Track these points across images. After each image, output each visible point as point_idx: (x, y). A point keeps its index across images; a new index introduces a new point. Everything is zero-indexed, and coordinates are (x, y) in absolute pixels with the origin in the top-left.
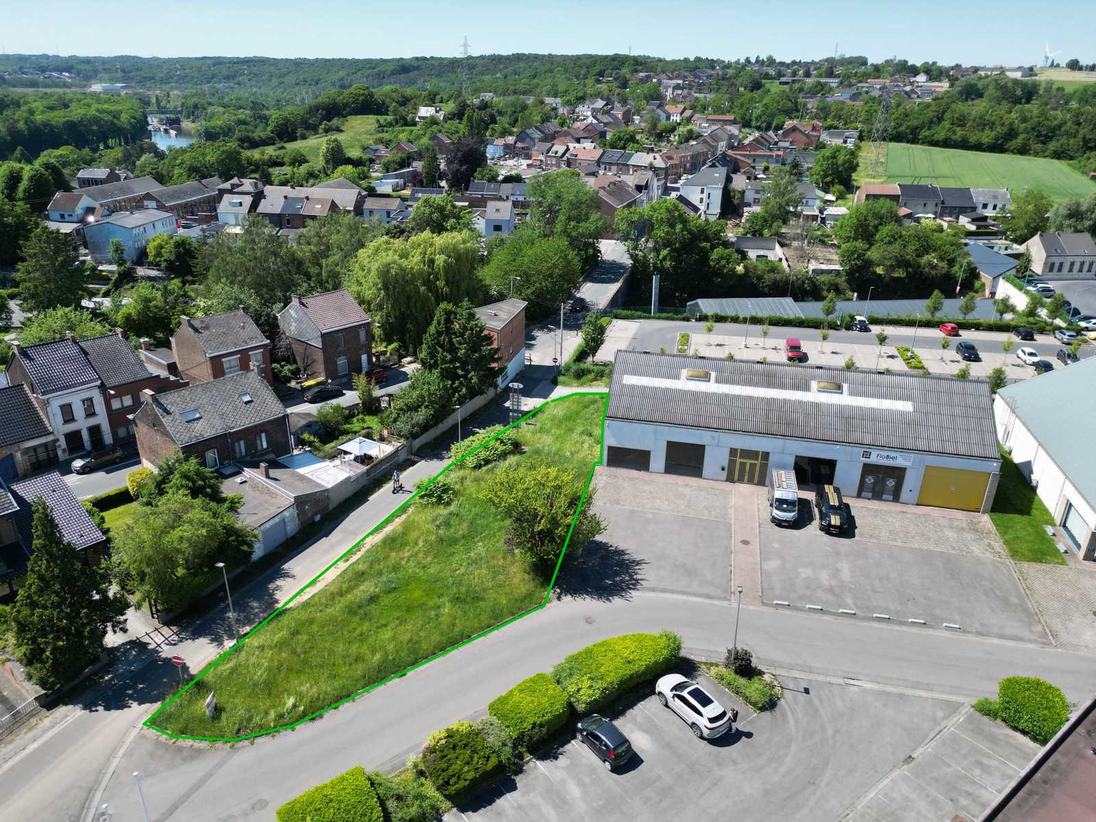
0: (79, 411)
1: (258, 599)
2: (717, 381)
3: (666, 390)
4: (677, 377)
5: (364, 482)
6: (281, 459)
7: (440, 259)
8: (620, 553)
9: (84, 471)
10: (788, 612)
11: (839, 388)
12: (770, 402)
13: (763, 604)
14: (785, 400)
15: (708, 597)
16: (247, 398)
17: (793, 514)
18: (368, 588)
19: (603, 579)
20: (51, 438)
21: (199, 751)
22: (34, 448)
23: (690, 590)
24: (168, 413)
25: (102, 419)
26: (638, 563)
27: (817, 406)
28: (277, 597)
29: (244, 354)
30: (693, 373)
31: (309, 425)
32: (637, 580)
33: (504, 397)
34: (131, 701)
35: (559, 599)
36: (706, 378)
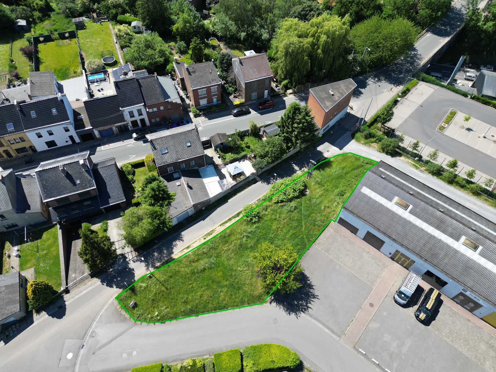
0: (136, 114)
1: (167, 249)
2: (411, 212)
3: (381, 205)
4: (390, 200)
7: (323, 38)
8: (310, 286)
10: (362, 357)
11: (475, 248)
12: (432, 237)
13: (354, 347)
14: (440, 240)
15: (332, 331)
16: (189, 144)
17: (404, 302)
19: (294, 300)
20: (126, 123)
21: (126, 318)
22: (120, 126)
23: (327, 324)
24: (155, 148)
26: (314, 297)
27: (456, 252)
28: (174, 250)
29: (208, 88)
30: (401, 203)
31: (222, 144)
32: (308, 307)
33: (321, 141)
34: (114, 285)
35: (271, 303)
36: (406, 207)
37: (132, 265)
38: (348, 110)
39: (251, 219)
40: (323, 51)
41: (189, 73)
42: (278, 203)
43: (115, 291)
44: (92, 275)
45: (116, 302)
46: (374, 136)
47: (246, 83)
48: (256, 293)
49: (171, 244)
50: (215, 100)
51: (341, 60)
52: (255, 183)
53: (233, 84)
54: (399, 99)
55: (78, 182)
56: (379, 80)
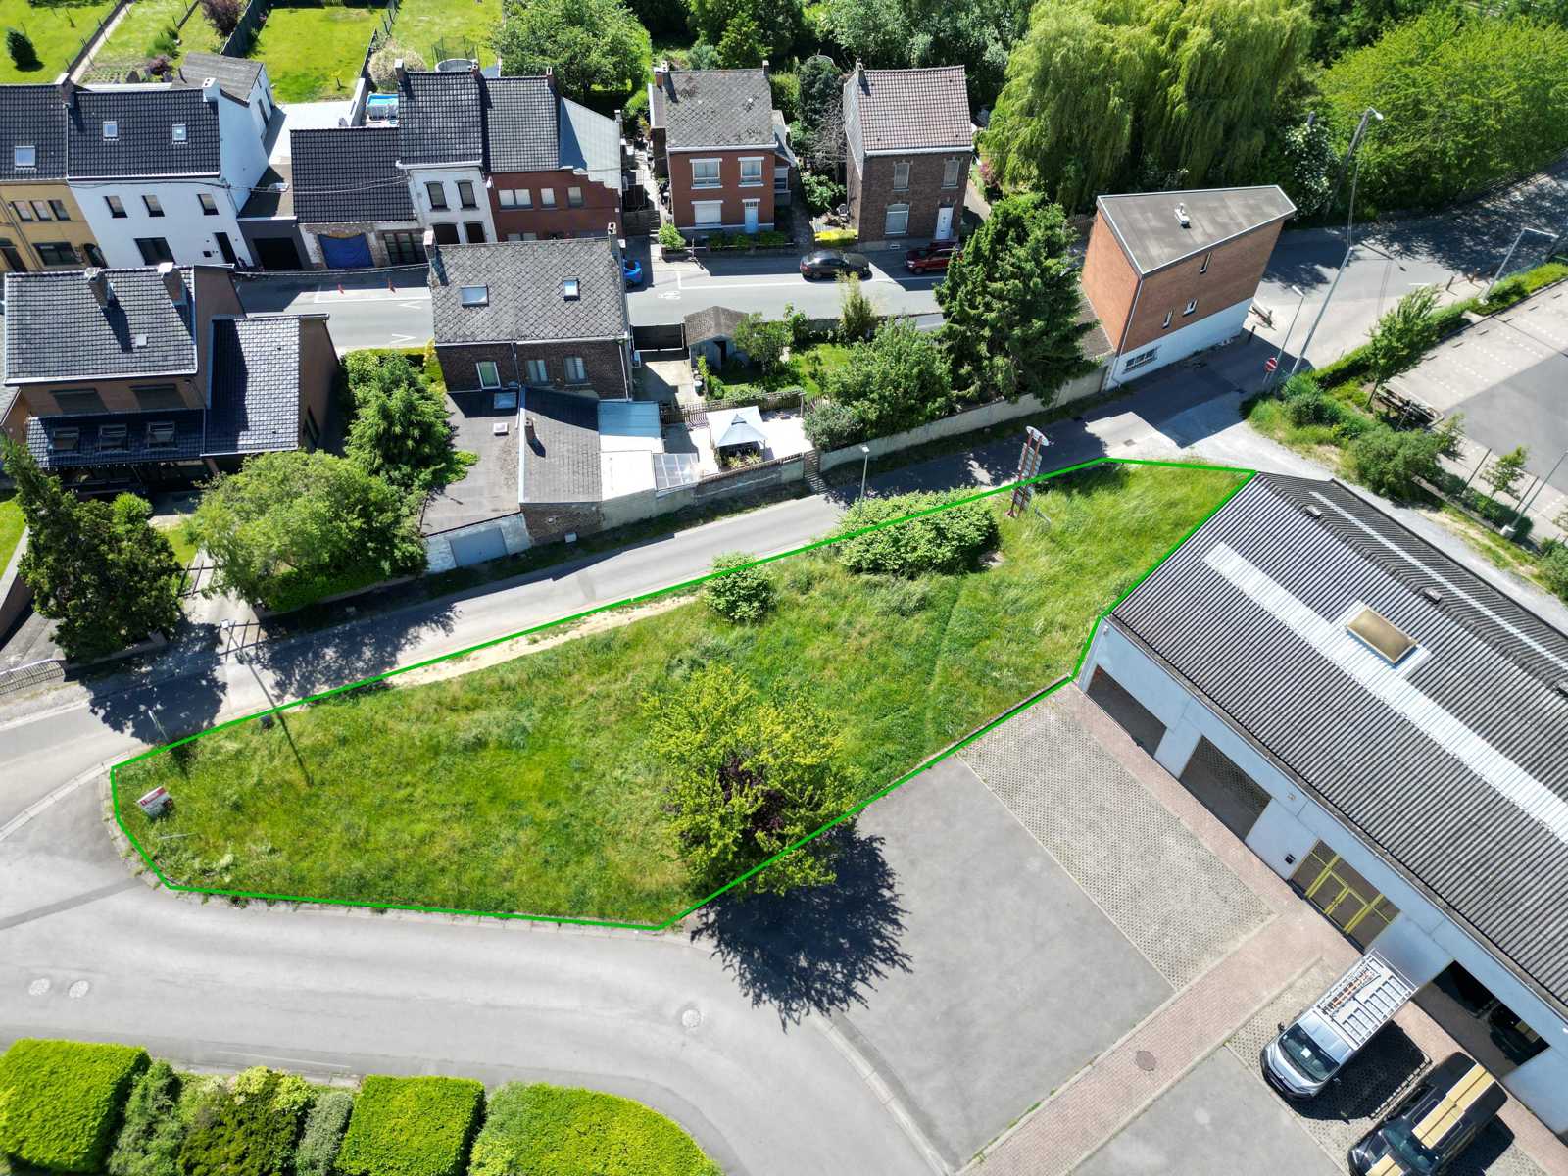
0: (453, 198)
1: (379, 647)
3: (1280, 630)
6: (605, 403)
8: (887, 911)
16: (571, 290)
17: (1307, 1083)
19: (797, 948)
21: (111, 852)
23: (912, 1088)
25: (484, 216)
26: (891, 956)
28: (400, 656)
29: (730, 158)
30: (1374, 627)
32: (850, 992)
33: (1110, 402)
34: (130, 724)
35: (695, 934)
36: (1398, 654)
37: (227, 671)
38: (1250, 323)
40: (1190, 94)
41: (672, 96)
43: (124, 745)
44: (71, 672)
45: (109, 784)
46: (1334, 419)
47: (869, 157)
49: (401, 631)
50: (751, 214)
51: (1259, 140)
52: (798, 496)
54: (1475, 318)
55: (140, 340)
56: (1408, 250)
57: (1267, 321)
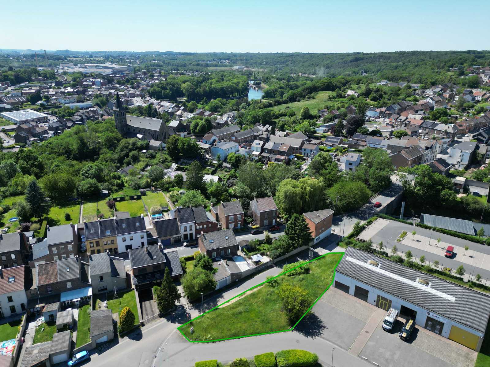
0: (188, 229)
1: (213, 303)
2: (381, 268)
3: (360, 266)
4: (366, 262)
5: (254, 271)
6: (234, 257)
7: (308, 189)
8: (321, 322)
9: (186, 246)
10: (365, 362)
11: (427, 284)
12: (398, 282)
13: (358, 356)
14: (404, 283)
15: (342, 347)
16: (227, 238)
17: (389, 328)
18: (240, 309)
19: (310, 329)
20: (180, 235)
21: (186, 341)
22: (176, 237)
23: (336, 343)
24: (206, 239)
25: (193, 231)
26: (324, 327)
27: (416, 288)
28: (218, 303)
29: (236, 216)
30: (373, 262)
31: (246, 246)
32: (320, 333)
33: (316, 246)
34: (176, 322)
35: (292, 331)
36: (377, 265)
37: (188, 311)
38: (332, 232)
39: (272, 284)
40: (309, 197)
41: (224, 207)
42: (290, 276)
43: (177, 325)
44: (161, 316)
45: (178, 332)
46: (352, 243)
47: (261, 213)
48: (282, 325)
49: (216, 300)
50: (239, 225)
51: (322, 203)
52: (272, 268)
53: (250, 217)
54: (366, 226)
55: (155, 257)
56: (351, 218)
57: (334, 231)
